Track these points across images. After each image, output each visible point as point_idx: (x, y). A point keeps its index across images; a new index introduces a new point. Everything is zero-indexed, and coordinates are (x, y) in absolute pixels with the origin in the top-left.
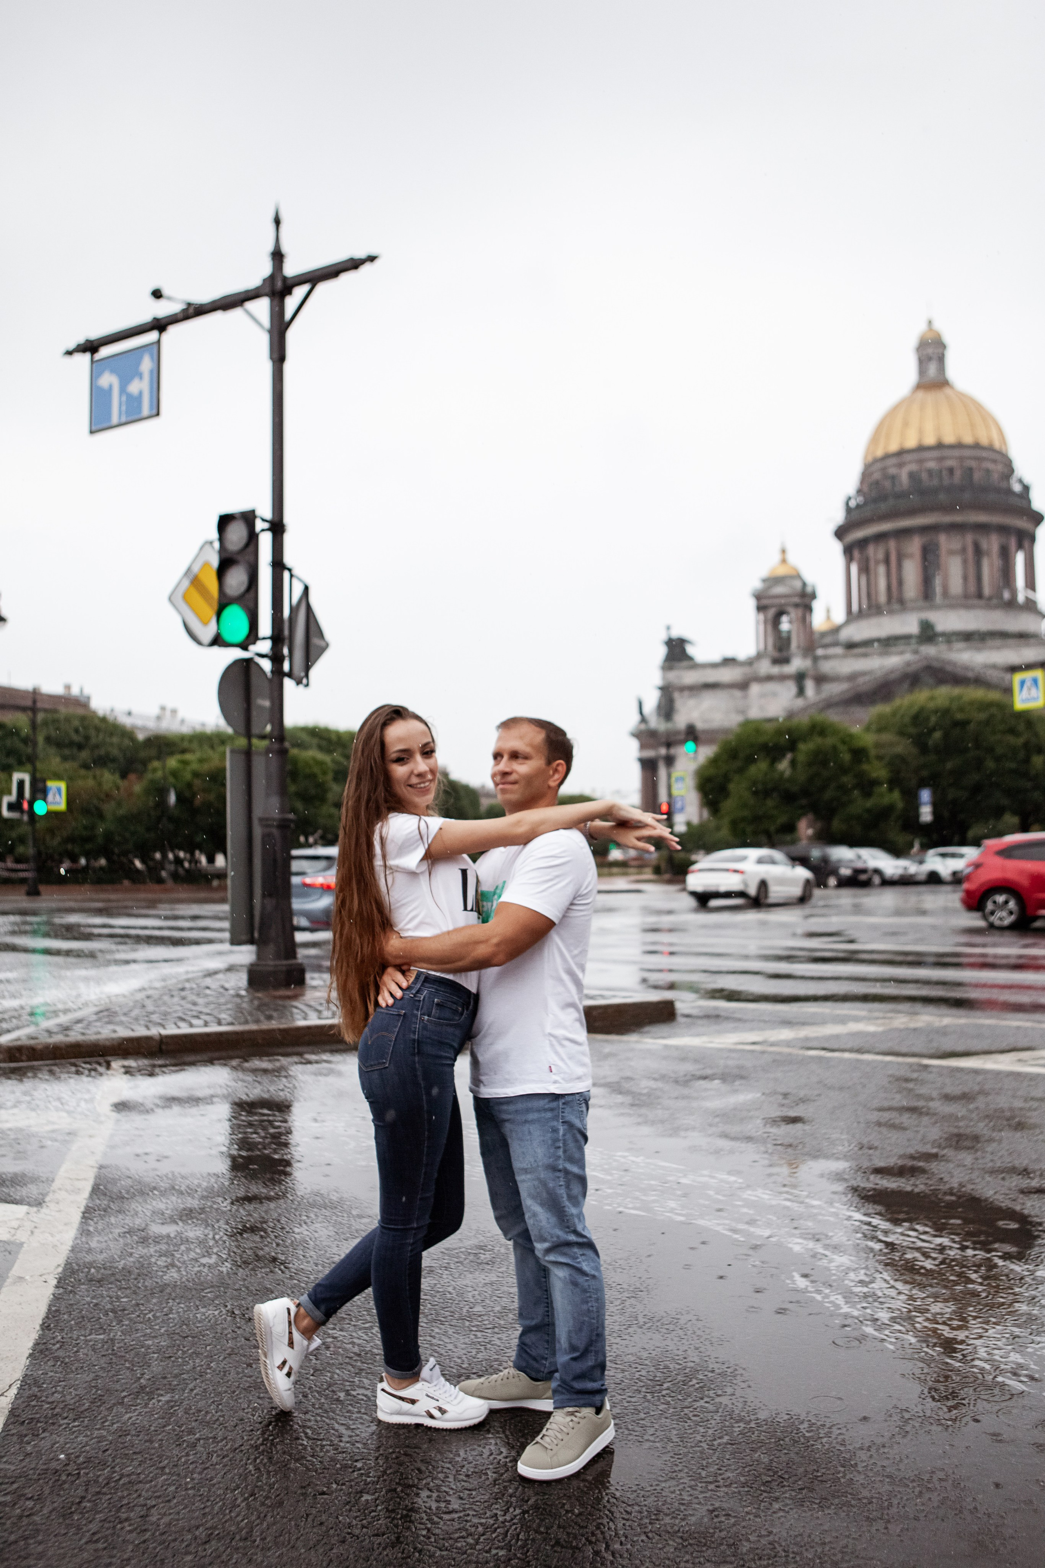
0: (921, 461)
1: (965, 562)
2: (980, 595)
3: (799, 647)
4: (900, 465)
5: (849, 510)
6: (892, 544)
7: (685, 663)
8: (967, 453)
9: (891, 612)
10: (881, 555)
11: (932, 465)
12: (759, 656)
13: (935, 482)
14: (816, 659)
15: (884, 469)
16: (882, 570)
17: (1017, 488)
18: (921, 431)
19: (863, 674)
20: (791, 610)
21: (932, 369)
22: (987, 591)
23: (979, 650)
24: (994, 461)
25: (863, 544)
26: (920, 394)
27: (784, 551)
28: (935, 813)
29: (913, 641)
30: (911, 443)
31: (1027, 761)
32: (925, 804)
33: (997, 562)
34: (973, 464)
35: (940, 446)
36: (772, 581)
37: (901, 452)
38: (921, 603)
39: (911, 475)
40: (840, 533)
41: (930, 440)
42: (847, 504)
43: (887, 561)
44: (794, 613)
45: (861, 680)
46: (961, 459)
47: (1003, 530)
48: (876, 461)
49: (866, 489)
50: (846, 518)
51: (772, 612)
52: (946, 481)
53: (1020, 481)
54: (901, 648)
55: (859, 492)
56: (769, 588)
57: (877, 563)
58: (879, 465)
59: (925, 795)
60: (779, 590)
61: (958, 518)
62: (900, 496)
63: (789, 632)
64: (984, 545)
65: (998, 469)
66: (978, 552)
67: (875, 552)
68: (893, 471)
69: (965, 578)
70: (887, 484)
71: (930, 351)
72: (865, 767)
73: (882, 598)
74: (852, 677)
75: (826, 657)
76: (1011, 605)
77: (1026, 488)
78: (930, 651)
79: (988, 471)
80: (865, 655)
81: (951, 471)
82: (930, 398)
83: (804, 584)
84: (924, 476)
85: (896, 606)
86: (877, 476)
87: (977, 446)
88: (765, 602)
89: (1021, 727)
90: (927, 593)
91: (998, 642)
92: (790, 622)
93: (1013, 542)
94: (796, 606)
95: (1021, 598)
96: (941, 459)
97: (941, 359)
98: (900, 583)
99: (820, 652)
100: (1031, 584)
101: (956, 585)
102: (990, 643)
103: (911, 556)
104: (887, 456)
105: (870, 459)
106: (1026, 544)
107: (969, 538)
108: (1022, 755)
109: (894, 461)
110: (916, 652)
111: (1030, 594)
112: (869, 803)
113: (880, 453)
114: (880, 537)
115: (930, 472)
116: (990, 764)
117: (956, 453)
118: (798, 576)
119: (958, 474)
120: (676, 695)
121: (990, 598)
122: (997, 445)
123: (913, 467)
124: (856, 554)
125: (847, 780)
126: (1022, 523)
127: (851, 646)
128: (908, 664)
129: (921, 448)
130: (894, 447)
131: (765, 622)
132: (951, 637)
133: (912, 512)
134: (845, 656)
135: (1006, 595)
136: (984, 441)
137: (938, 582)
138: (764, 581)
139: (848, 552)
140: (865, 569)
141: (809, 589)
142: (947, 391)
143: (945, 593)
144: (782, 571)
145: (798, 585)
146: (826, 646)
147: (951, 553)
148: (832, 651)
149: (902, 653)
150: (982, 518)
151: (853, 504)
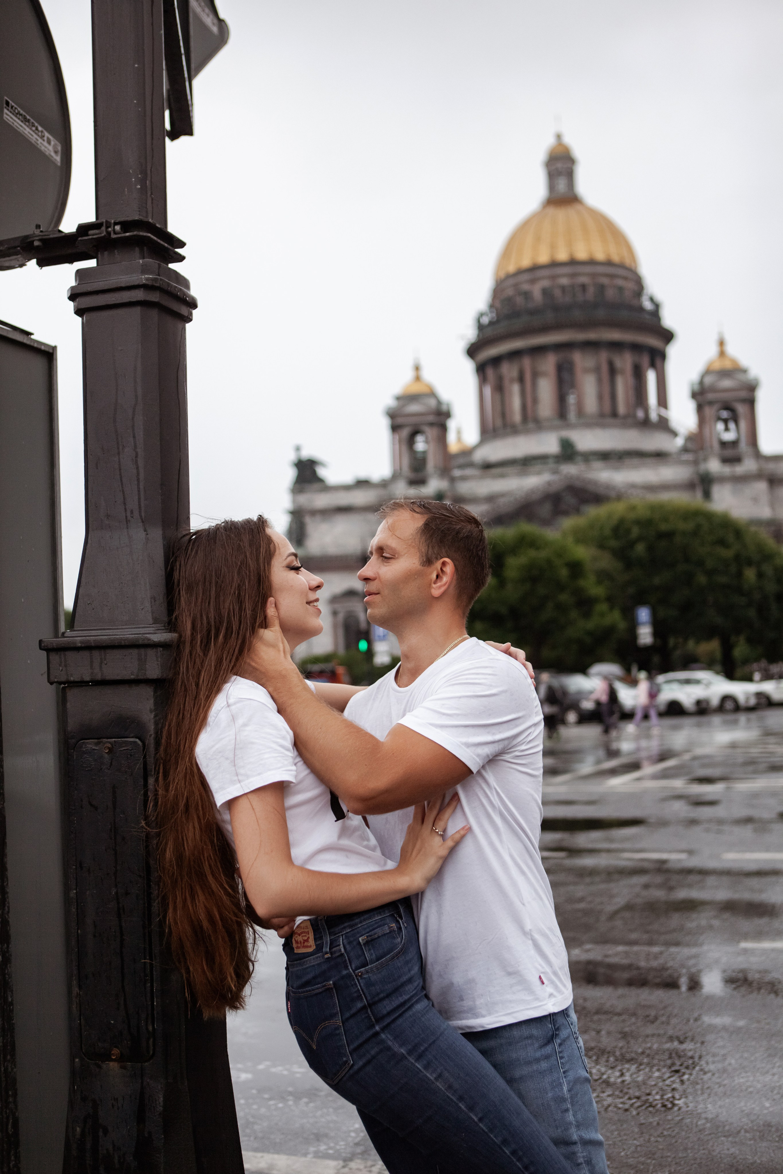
0: (553, 278)
1: (599, 381)
2: (614, 414)
3: (435, 467)
4: (533, 281)
5: (481, 327)
6: (526, 362)
7: (316, 486)
8: (600, 269)
9: (527, 432)
10: (515, 373)
11: (564, 281)
12: (395, 477)
13: (568, 299)
14: (453, 480)
15: (516, 285)
16: (516, 389)
17: (648, 305)
18: (553, 247)
19: (502, 495)
20: (427, 429)
21: (561, 185)
22: (622, 409)
23: (617, 469)
24: (625, 278)
25: (496, 361)
26: (551, 211)
27: (417, 368)
28: (656, 633)
29: (551, 461)
30: (543, 258)
31: (740, 574)
32: (643, 624)
33: (631, 380)
34: (605, 281)
35: (573, 262)
36: (406, 398)
37: (534, 268)
38: (558, 422)
39: (545, 292)
40: (472, 351)
41: (562, 256)
42: (479, 321)
43: (521, 379)
44: (432, 432)
45: (502, 501)
46: (593, 275)
47: (636, 348)
48: (509, 276)
49: (498, 304)
50: (478, 336)
51: (405, 432)
52: (580, 298)
53: (652, 299)
54: (538, 467)
55: (492, 306)
56: (403, 406)
57: (512, 381)
58: (511, 281)
59: (644, 614)
60: (414, 408)
61: (592, 335)
62: (534, 312)
63: (424, 452)
64: (618, 363)
65: (630, 285)
66: (613, 371)
67: (509, 370)
68: (526, 287)
69: (600, 397)
70: (520, 301)
71: (559, 165)
72: (582, 583)
73: (517, 417)
74: (490, 499)
75: (464, 478)
76: (645, 424)
77: (657, 306)
78: (570, 470)
79: (621, 289)
80: (502, 476)
81: (584, 287)
82: (561, 214)
83: (439, 403)
84: (557, 293)
85: (531, 425)
86: (510, 292)
87: (609, 263)
88: (400, 421)
89: (731, 538)
90: (562, 412)
91: (636, 461)
92: (427, 442)
93: (645, 360)
94: (431, 424)
95: (653, 416)
96: (573, 275)
97: (570, 175)
98: (535, 401)
99: (457, 473)
100: (663, 401)
101: (591, 404)
102: (628, 461)
103: (544, 374)
104: (520, 272)
105: (502, 274)
106: (658, 362)
107: (604, 356)
108: (733, 569)
109: (526, 277)
110: (555, 472)
111: (663, 412)
112: (591, 624)
113: (512, 268)
114: (515, 355)
115: (563, 288)
116: (702, 579)
117: (588, 269)
118: (432, 394)
119: (591, 291)
120: (308, 520)
121: (625, 417)
122: (628, 262)
123: (545, 283)
124: (490, 372)
125: (564, 597)
126: (653, 342)
127: (487, 466)
128: (549, 483)
129: (554, 264)
130: (526, 263)
131: (400, 441)
132: (591, 456)
133: (545, 329)
134: (482, 477)
135: (640, 414)
136: (616, 258)
137: (572, 399)
138: (398, 398)
139: (481, 369)
140: (500, 388)
141: (444, 408)
142: (578, 207)
143: (580, 412)
144: (416, 389)
145: (432, 403)
146: (461, 467)
147: (586, 371)
148: (468, 472)
149: (539, 473)
150: (615, 335)
151: (485, 320)
